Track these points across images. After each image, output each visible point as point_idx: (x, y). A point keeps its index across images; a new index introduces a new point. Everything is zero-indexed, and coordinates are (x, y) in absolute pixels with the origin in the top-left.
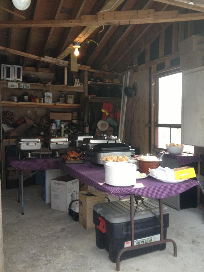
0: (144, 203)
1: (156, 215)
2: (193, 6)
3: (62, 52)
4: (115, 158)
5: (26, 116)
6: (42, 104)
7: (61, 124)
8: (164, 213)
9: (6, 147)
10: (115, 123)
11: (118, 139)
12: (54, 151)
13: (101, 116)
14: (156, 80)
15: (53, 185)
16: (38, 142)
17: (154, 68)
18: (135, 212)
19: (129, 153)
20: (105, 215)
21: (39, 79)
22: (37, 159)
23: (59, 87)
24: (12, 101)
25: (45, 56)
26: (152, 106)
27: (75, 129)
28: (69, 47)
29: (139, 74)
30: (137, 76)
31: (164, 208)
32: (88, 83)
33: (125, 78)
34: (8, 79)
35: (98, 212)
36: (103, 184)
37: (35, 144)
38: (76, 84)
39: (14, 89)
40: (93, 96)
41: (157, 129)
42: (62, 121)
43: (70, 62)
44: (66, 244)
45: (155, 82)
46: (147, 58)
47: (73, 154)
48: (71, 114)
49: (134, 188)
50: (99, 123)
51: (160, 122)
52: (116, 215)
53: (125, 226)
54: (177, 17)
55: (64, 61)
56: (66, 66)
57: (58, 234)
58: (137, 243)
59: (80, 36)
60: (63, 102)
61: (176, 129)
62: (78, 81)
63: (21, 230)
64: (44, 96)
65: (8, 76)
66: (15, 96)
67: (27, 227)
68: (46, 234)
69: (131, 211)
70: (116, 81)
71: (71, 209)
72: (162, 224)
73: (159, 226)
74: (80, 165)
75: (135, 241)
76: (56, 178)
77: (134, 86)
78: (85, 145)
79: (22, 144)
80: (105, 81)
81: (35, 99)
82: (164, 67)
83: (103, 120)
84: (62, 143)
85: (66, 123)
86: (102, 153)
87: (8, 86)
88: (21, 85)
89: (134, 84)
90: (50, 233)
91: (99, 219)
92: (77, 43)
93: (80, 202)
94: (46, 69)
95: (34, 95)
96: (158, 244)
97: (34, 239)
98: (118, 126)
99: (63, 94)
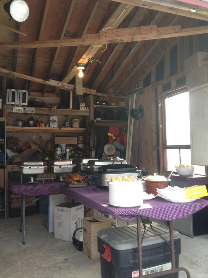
0: (153, 227)
1: (166, 241)
2: (196, 13)
3: (67, 75)
4: (121, 178)
5: (31, 142)
6: (47, 128)
7: (66, 148)
8: (174, 239)
9: (10, 173)
10: (123, 146)
11: (124, 161)
12: (58, 175)
13: (107, 140)
14: (163, 101)
15: (56, 212)
16: (41, 165)
17: (160, 88)
18: (143, 237)
19: (136, 175)
20: (110, 241)
21: (45, 103)
22: (39, 184)
23: (65, 111)
24: (17, 125)
25: (50, 80)
26: (160, 127)
27: (81, 153)
28: (73, 70)
29: (145, 96)
30: (143, 98)
31: (175, 233)
32: (94, 107)
33: (131, 101)
34: (13, 103)
35: (102, 238)
36: (106, 205)
37: (38, 167)
38: (82, 108)
39: (20, 114)
40: (100, 119)
41: (166, 151)
42: (68, 146)
43: (75, 85)
44: (68, 275)
45: (162, 103)
46: (153, 80)
47: (76, 177)
48: (76, 138)
49: (141, 208)
50: (106, 147)
51: (168, 144)
52: (122, 241)
53: (132, 254)
54: (180, 32)
55: (69, 85)
56: (71, 90)
57: (60, 265)
58: (146, 273)
59: (84, 56)
60: (69, 126)
61: (185, 150)
62: (84, 105)
63: (20, 261)
64: (49, 121)
65: (13, 100)
66: (20, 121)
67: (28, 257)
68: (47, 265)
69: (138, 236)
70: (123, 105)
71: (75, 238)
72: (174, 251)
73: (169, 253)
74: (84, 188)
75: (143, 270)
76: (60, 204)
77: (140, 108)
78: (90, 167)
79: (24, 168)
80: (111, 104)
81: (40, 123)
82: (170, 87)
83: (109, 144)
84: (66, 166)
85: (72, 148)
86: (107, 175)
87: (13, 111)
88: (26, 109)
89: (140, 106)
90: (52, 264)
91: (104, 247)
92: (81, 65)
93: (84, 229)
94: (53, 94)
95: (40, 120)
96: (170, 273)
97: (34, 271)
98: (125, 150)
99: (69, 118)
